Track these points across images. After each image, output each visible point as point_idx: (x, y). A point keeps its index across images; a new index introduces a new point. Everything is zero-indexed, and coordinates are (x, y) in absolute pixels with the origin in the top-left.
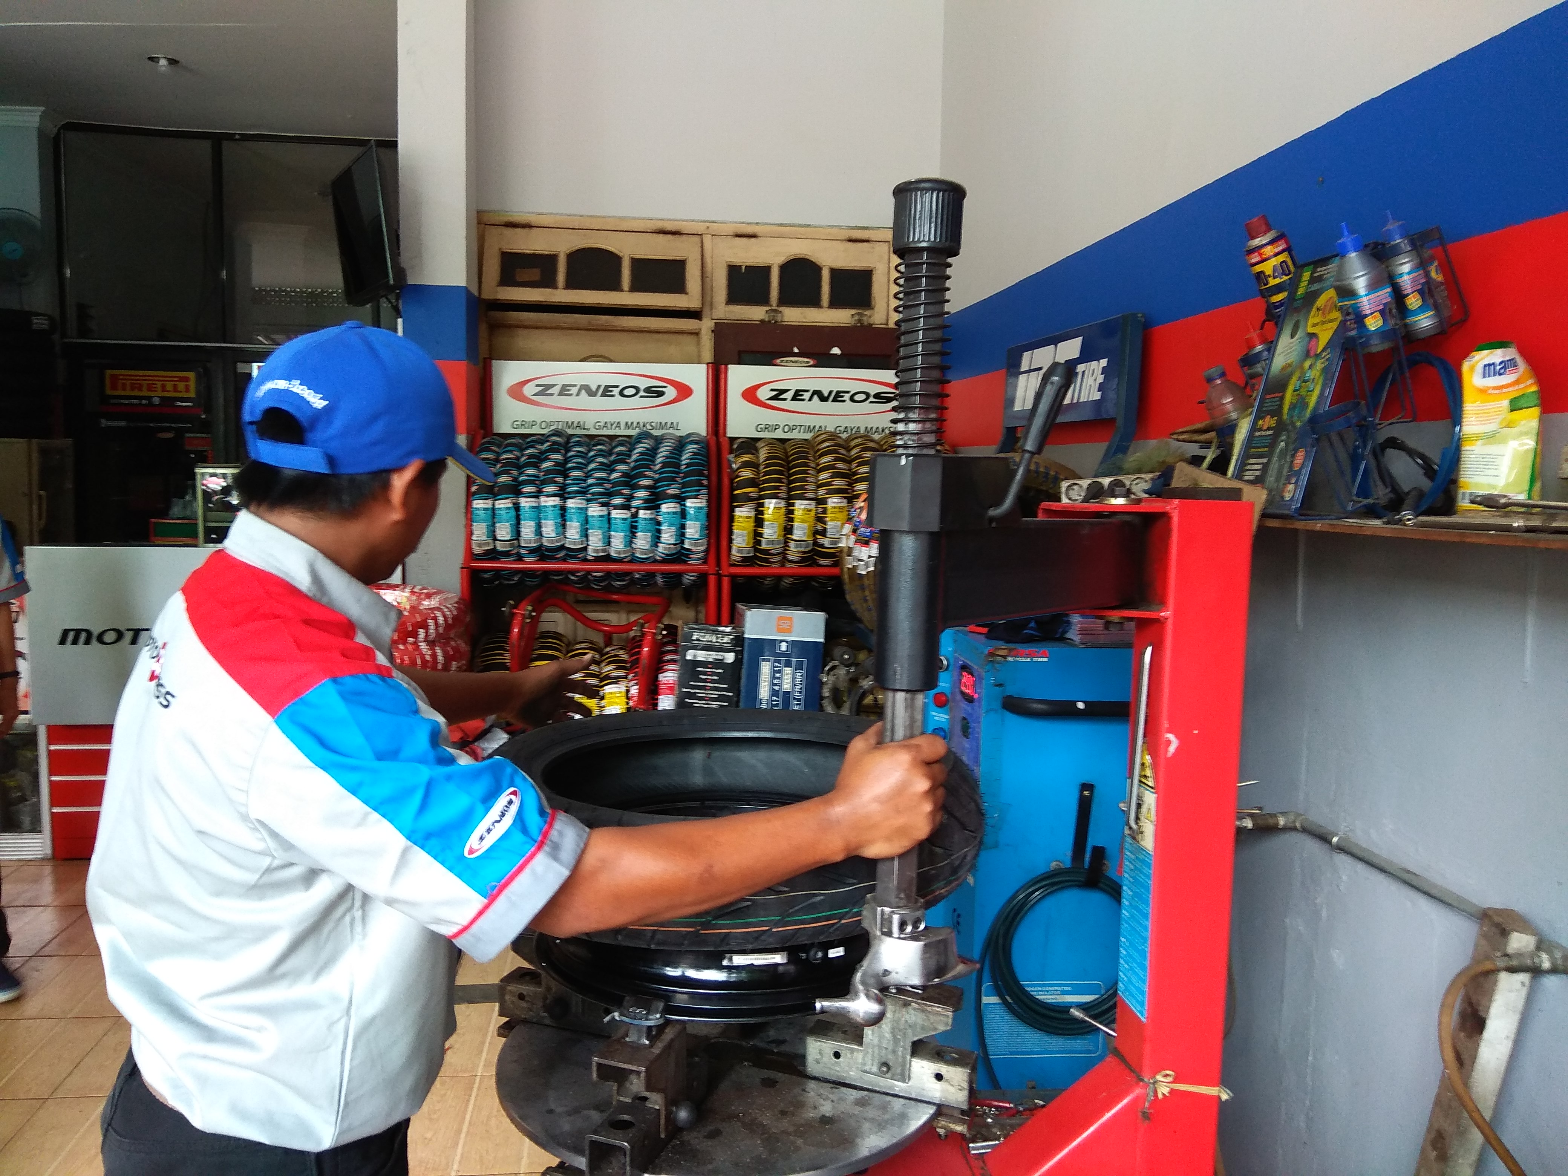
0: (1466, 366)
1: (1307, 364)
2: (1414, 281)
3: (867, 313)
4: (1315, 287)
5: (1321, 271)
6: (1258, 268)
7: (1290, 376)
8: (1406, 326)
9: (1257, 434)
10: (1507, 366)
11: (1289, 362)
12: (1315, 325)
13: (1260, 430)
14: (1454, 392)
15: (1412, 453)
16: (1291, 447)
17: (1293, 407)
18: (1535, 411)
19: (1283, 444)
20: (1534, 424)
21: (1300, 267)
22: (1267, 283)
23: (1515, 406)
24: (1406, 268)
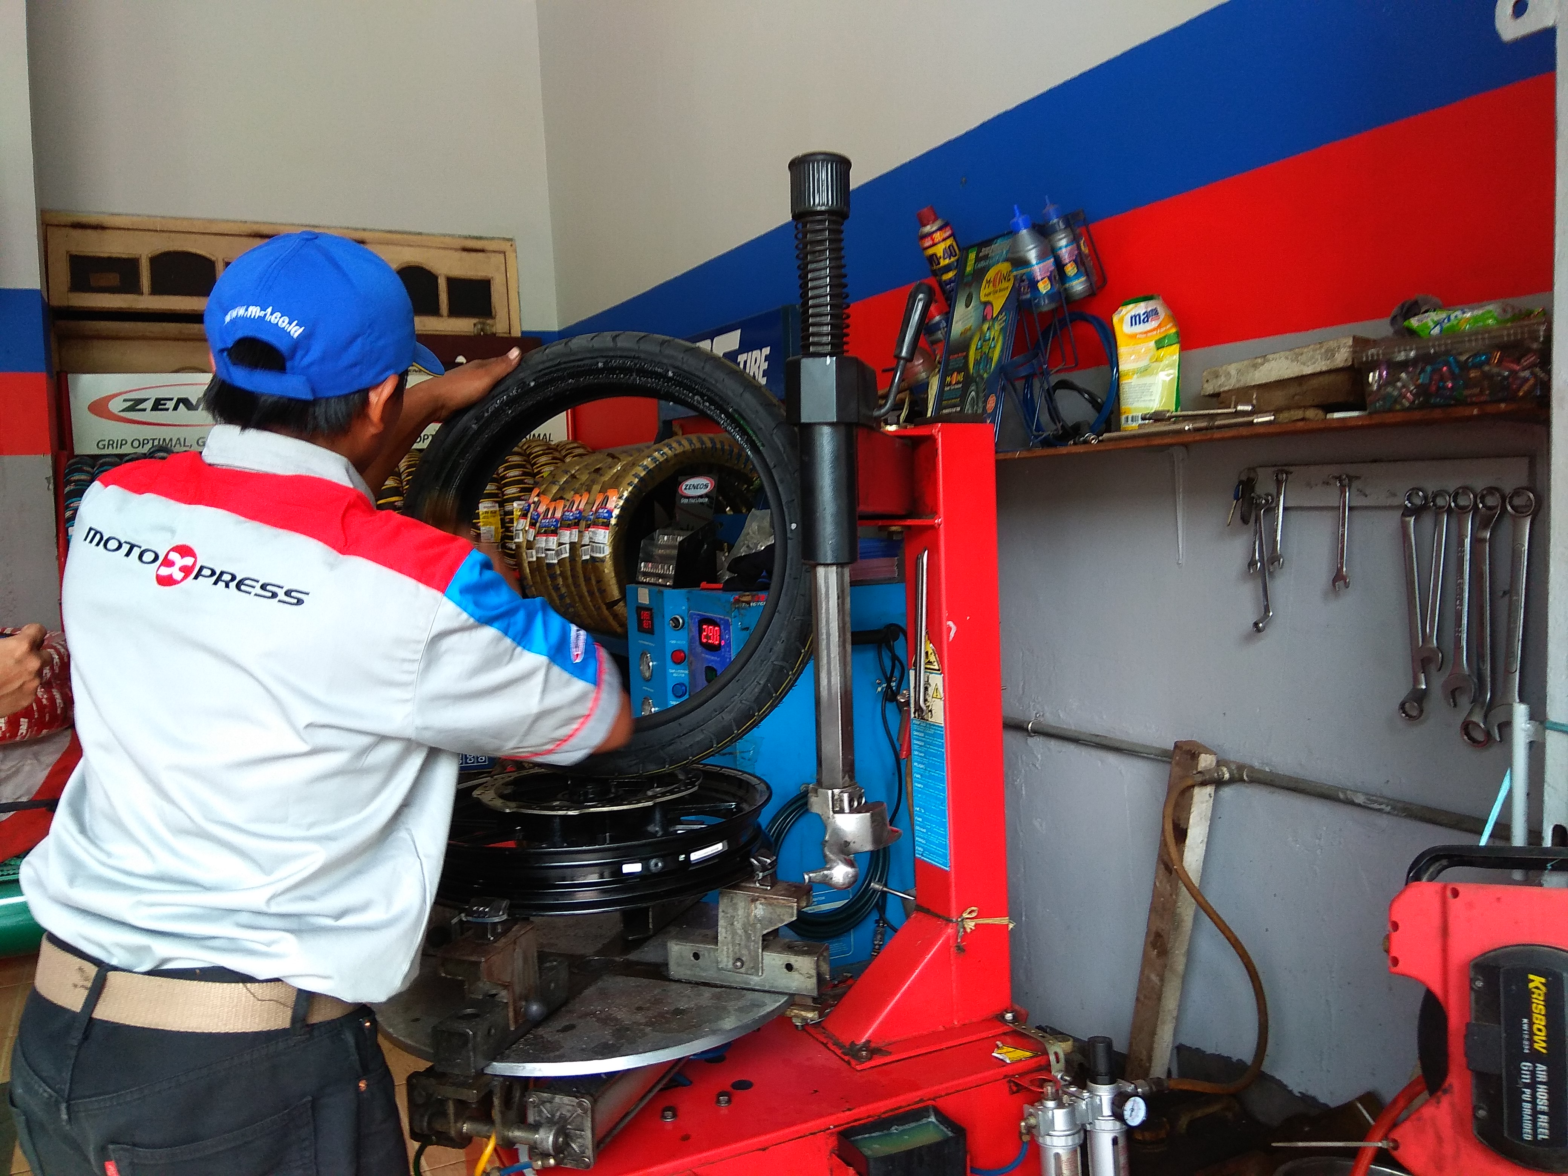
0: (1115, 319)
1: (986, 327)
2: (1070, 253)
3: (489, 321)
4: (982, 264)
5: (985, 251)
6: (930, 251)
7: (971, 339)
8: (1065, 289)
9: (947, 389)
10: (1148, 316)
11: (968, 326)
12: (986, 295)
13: (950, 384)
14: (1109, 342)
15: (1080, 391)
16: (981, 395)
17: (977, 363)
18: (1176, 348)
19: (973, 393)
20: (1176, 357)
21: (965, 250)
22: (939, 263)
23: (1160, 345)
24: (1063, 242)
